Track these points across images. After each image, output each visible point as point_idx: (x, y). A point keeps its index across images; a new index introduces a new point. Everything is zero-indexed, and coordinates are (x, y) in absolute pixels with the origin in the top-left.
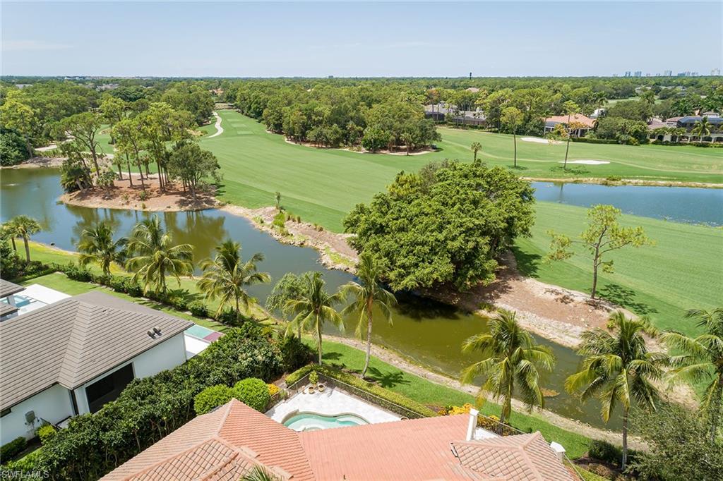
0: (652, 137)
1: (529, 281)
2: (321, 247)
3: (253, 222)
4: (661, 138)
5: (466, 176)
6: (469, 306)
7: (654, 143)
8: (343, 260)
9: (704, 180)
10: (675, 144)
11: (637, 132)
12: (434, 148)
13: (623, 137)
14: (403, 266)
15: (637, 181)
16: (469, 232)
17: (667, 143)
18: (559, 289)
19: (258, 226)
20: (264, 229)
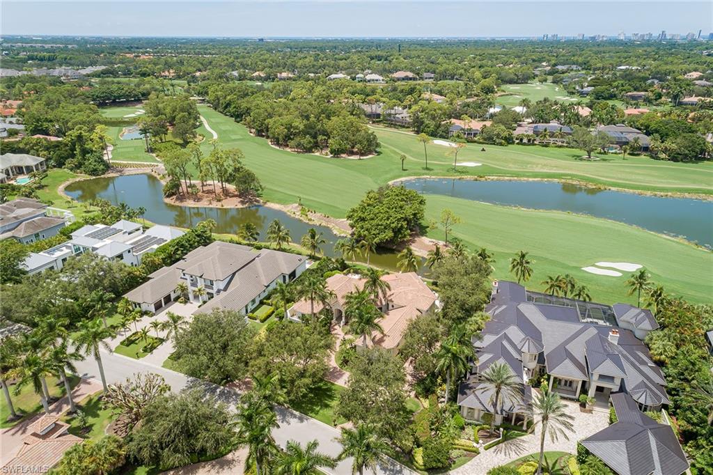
0: (517, 139)
1: (424, 238)
2: (331, 226)
3: (289, 213)
4: (521, 140)
5: (397, 195)
6: (399, 249)
7: (518, 144)
8: (343, 232)
9: (528, 177)
10: (529, 145)
11: (506, 137)
12: (376, 152)
13: (498, 141)
14: (374, 234)
15: (493, 177)
16: (399, 220)
17: (525, 144)
18: (434, 240)
19: (293, 216)
20: (297, 217)
